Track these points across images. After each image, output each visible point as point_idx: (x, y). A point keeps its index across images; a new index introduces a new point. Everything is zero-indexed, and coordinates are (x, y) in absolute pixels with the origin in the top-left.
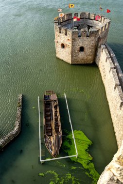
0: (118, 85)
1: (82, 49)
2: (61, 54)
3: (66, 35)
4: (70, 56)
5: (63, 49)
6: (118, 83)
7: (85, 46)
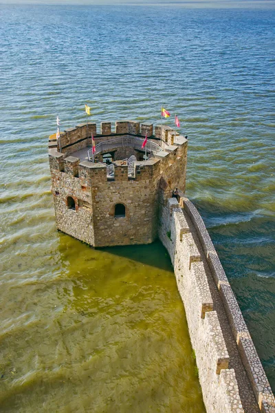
0: (209, 307)
1: (120, 210)
2: (69, 222)
3: (76, 176)
4: (91, 227)
5: (71, 211)
6: (210, 301)
7: (127, 203)
